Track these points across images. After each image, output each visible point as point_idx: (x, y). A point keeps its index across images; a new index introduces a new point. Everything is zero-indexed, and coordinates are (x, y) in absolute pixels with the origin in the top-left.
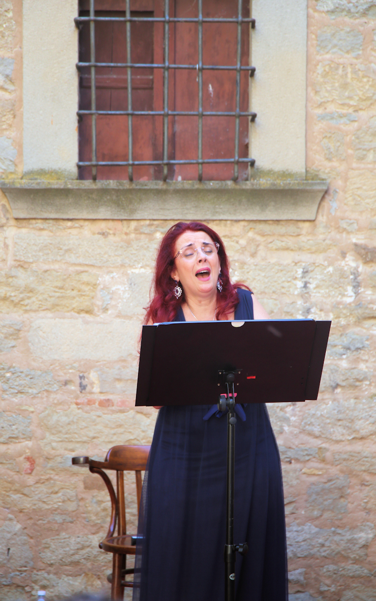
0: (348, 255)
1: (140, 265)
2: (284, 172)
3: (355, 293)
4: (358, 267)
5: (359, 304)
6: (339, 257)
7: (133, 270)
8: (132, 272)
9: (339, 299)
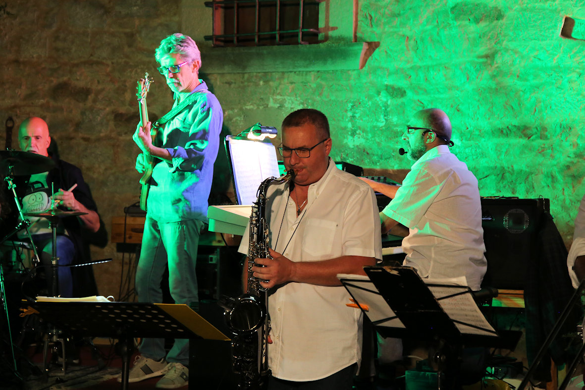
0: (381, 94)
1: (250, 103)
2: (339, 37)
3: (386, 120)
4: (387, 101)
5: (388, 127)
6: (376, 95)
7: (247, 107)
8: (246, 109)
9: (375, 124)
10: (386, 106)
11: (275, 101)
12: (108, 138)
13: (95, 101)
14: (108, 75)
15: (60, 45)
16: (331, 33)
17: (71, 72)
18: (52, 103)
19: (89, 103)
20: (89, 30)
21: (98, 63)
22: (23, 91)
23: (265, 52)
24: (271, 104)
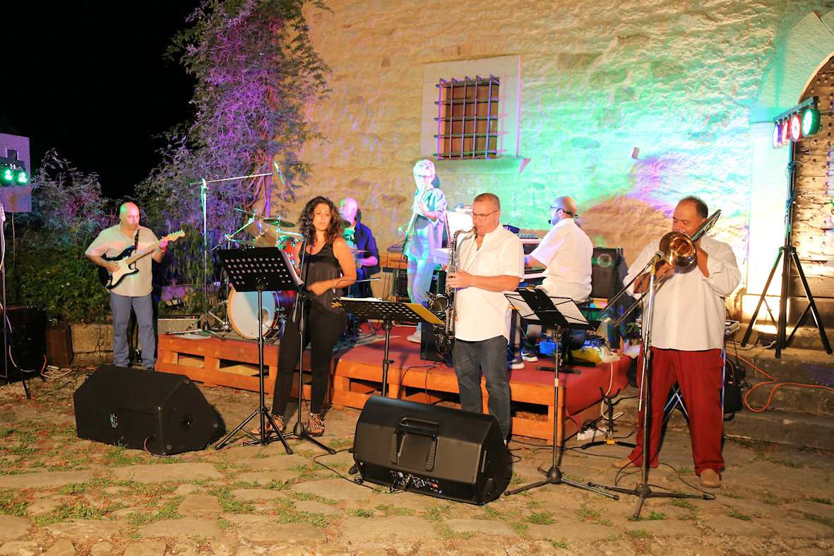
0: (531, 187)
1: (457, 191)
2: (508, 155)
3: (533, 202)
4: (534, 192)
6: (528, 188)
7: (456, 193)
9: (527, 204)
10: (534, 194)
11: (472, 190)
12: (379, 209)
13: (372, 189)
14: (380, 175)
15: (355, 158)
16: (504, 153)
17: (360, 173)
18: (350, 190)
19: (369, 190)
20: (370, 150)
21: (374, 168)
22: (334, 183)
23: (466, 163)
24: (469, 192)
